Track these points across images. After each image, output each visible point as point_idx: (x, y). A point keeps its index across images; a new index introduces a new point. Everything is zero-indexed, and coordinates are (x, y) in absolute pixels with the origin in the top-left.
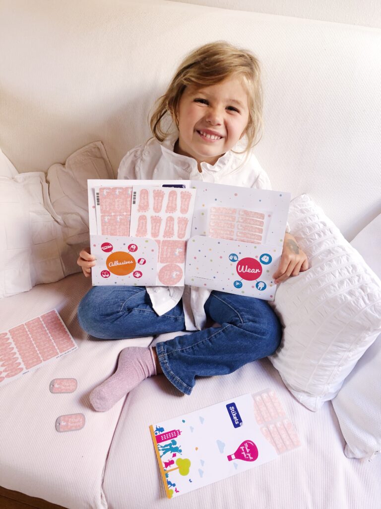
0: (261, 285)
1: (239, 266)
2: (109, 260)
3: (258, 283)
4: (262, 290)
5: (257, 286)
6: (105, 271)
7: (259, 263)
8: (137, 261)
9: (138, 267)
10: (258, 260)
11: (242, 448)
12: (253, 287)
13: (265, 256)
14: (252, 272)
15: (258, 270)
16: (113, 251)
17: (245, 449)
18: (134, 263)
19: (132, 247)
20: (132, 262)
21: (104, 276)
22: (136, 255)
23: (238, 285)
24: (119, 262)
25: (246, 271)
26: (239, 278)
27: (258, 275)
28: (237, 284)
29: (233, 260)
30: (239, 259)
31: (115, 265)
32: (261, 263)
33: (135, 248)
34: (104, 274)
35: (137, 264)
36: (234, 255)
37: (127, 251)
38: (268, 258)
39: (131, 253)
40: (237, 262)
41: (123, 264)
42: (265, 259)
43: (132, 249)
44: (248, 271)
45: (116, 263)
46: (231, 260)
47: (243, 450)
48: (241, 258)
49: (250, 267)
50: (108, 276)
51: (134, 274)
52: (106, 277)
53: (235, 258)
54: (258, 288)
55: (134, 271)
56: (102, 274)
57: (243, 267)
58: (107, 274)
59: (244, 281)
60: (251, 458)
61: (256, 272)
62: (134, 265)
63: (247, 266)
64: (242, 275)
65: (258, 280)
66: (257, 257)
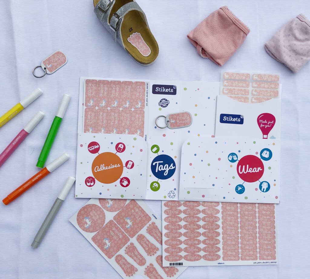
0: (265, 186)
1: (240, 166)
2: (96, 163)
3: (261, 183)
4: (266, 191)
5: (261, 187)
6: (89, 178)
7: (260, 159)
8: (124, 165)
9: (126, 173)
10: (259, 156)
11: (262, 126)
12: (256, 189)
13: (265, 152)
14: (253, 171)
15: (259, 169)
16: (100, 152)
17: (264, 124)
18: (122, 167)
19: (120, 146)
20: (119, 166)
21: (89, 184)
22: (124, 157)
23: (240, 190)
24: (105, 166)
25: (247, 171)
26: (241, 181)
27: (261, 174)
28: (240, 188)
29: (233, 161)
30: (239, 159)
31: (101, 169)
32: (262, 160)
33: (122, 147)
34: (88, 183)
35: (125, 168)
36: (233, 154)
37: (114, 151)
38: (268, 152)
39: (118, 154)
40: (237, 162)
41: (109, 168)
42: (266, 155)
43: (120, 149)
44: (250, 171)
45: (103, 168)
46: (231, 161)
47: (264, 126)
48: (240, 156)
49: (252, 166)
50: (92, 184)
51: (121, 181)
52: (90, 186)
53: (235, 159)
54: (262, 190)
55: (121, 177)
56: (87, 181)
57: (244, 166)
58: (92, 182)
59: (246, 185)
60: (272, 122)
61: (258, 171)
62: (121, 170)
63: (248, 166)
64: (244, 177)
65: (261, 180)
66: (257, 153)
